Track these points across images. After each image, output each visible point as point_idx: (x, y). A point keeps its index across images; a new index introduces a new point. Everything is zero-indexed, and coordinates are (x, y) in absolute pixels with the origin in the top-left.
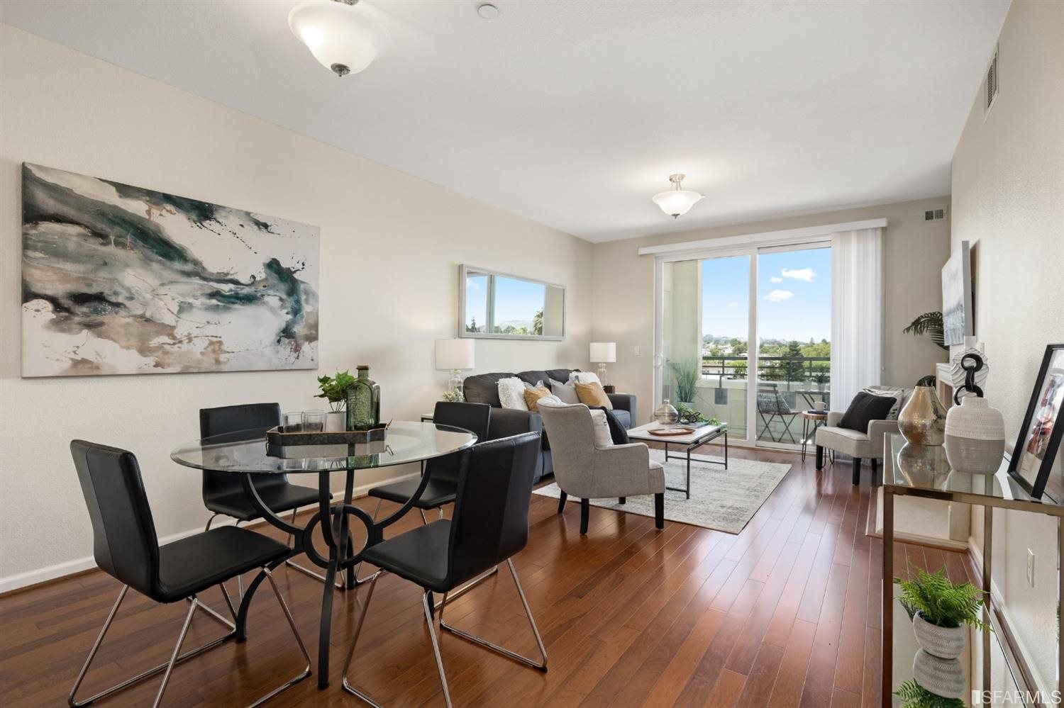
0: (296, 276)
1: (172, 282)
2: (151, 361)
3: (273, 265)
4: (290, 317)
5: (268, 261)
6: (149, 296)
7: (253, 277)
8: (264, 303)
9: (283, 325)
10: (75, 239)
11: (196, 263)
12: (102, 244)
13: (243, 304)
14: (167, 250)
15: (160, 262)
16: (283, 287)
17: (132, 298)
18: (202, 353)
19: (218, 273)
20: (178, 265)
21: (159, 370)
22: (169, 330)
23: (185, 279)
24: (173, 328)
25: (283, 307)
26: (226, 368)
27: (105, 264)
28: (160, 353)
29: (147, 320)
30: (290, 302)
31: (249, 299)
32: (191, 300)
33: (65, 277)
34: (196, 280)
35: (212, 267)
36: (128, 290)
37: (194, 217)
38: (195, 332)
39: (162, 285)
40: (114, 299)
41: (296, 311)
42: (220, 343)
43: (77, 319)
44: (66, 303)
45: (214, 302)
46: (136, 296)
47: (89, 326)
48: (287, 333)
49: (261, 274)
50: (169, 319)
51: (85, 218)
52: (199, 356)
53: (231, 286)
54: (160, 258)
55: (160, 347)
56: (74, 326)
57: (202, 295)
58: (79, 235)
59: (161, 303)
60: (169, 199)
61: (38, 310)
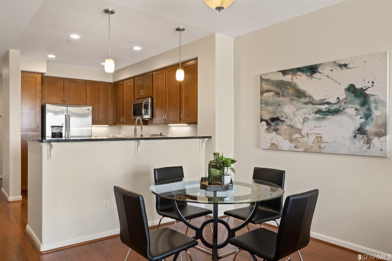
0: (367, 92)
1: (300, 108)
2: (293, 145)
3: (352, 89)
4: (363, 120)
5: (347, 87)
6: (292, 116)
7: (338, 98)
8: (345, 113)
9: (358, 126)
10: (271, 97)
11: (310, 97)
12: (279, 97)
13: (333, 115)
14: (300, 94)
15: (296, 100)
16: (358, 101)
17: (287, 118)
18: (313, 143)
19: (320, 100)
20: (303, 100)
21: (296, 149)
22: (299, 131)
23: (305, 106)
24: (301, 130)
25: (357, 114)
26: (324, 151)
27: (279, 105)
28: (296, 142)
29: (292, 127)
30: (363, 110)
31: (336, 112)
32: (308, 116)
33: (269, 112)
34: (310, 106)
35: (317, 97)
36: (286, 114)
37: (309, 74)
38: (310, 132)
39: (297, 110)
40: (281, 119)
41: (367, 116)
42: (321, 137)
43: (272, 128)
44: (269, 122)
45: (318, 115)
46: (289, 117)
47: (276, 130)
48: (361, 131)
49: (343, 96)
50: (299, 126)
51: (273, 88)
52: (312, 144)
53: (326, 106)
54: (296, 98)
55: (296, 139)
56: (272, 131)
57: (313, 112)
58: (273, 95)
59: (296, 119)
60: (299, 70)
61: (263, 125)
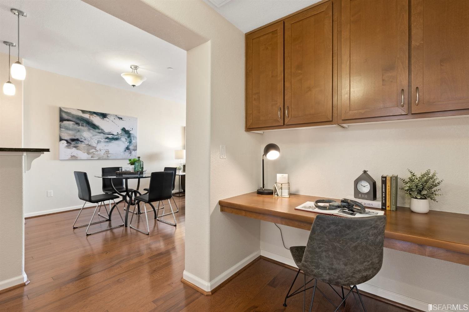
0: (130, 132)
1: (96, 135)
2: (90, 156)
3: (124, 130)
4: (128, 144)
5: (122, 128)
6: (90, 139)
7: (118, 133)
8: (121, 140)
9: (126, 146)
10: (72, 125)
11: (102, 130)
12: (78, 126)
13: (115, 140)
14: (94, 127)
15: (92, 130)
16: (126, 135)
17: (85, 140)
18: (104, 154)
19: (108, 132)
20: (97, 130)
21: (92, 158)
22: (95, 148)
23: (99, 134)
24: (96, 147)
25: (126, 141)
26: (110, 158)
27: (79, 131)
28: (92, 154)
29: (89, 145)
30: (128, 140)
31: (117, 139)
32: (101, 140)
33: (69, 135)
34: (102, 134)
35: (106, 131)
36: (84, 138)
37: (102, 117)
38: (102, 148)
39: (93, 136)
40: (81, 140)
41: (130, 142)
42: (109, 151)
43: (72, 145)
44: (70, 141)
45: (107, 140)
46: (86, 139)
47: (75, 147)
48: (128, 148)
49: (120, 132)
50: (95, 145)
51: (74, 120)
52: (103, 155)
53: (112, 136)
54: (92, 129)
55: (92, 152)
56: (71, 147)
57: (104, 138)
58: (73, 124)
59: (93, 141)
60: (95, 113)
61: (63, 143)
